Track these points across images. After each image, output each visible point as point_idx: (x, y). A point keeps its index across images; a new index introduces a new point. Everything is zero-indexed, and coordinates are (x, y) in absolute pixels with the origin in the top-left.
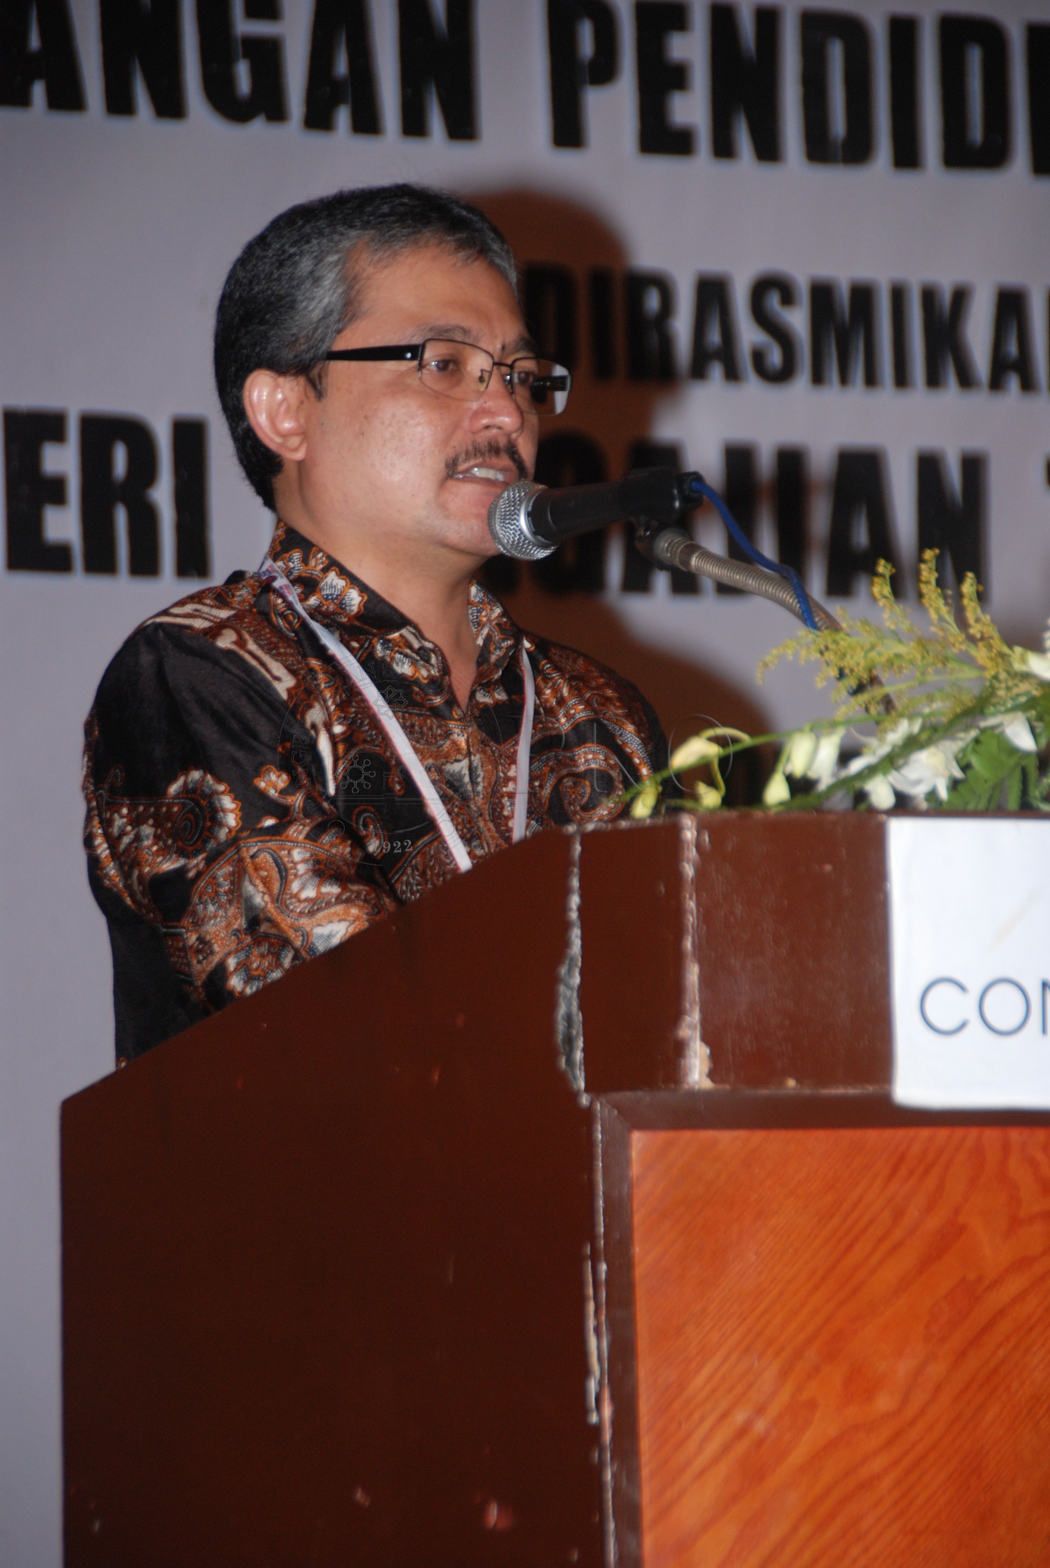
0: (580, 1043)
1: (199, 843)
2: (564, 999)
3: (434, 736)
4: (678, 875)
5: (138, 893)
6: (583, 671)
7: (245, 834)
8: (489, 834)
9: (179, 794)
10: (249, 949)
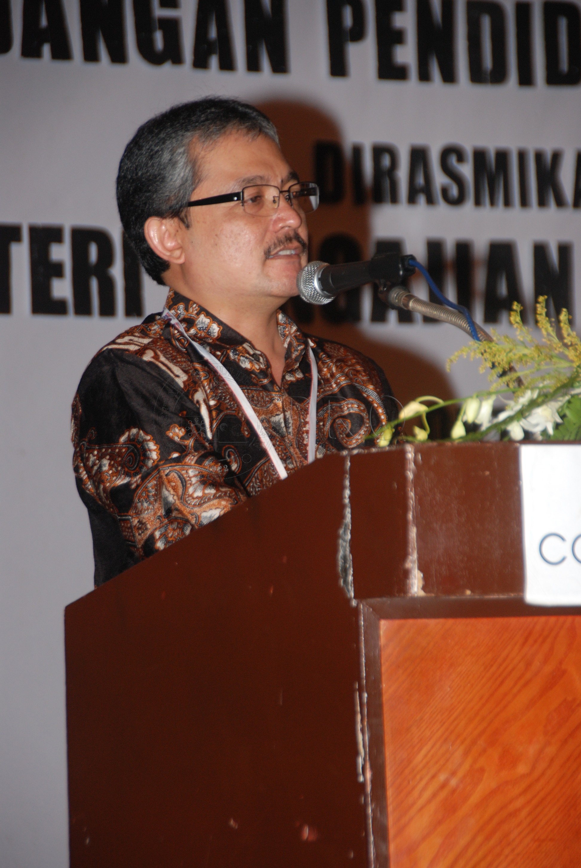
0: (351, 572)
1: (137, 469)
2: (341, 547)
3: (265, 402)
4: (404, 478)
5: (104, 498)
6: (344, 356)
7: (162, 463)
8: (296, 456)
9: (126, 442)
10: (167, 526)
